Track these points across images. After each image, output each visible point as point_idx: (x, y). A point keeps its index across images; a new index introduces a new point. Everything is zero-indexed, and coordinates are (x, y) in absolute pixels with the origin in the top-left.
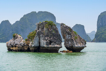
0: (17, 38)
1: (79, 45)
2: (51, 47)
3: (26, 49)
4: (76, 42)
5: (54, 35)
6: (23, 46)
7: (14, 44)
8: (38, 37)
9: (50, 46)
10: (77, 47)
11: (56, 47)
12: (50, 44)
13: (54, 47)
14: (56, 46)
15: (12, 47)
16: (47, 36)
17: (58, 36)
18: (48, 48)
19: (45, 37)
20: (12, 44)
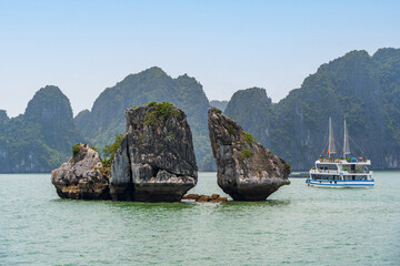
0: (82, 158)
1: (255, 179)
2: (155, 185)
3: (98, 191)
4: (244, 166)
5: (168, 147)
6: (91, 182)
7: (74, 177)
8: (124, 153)
9: (152, 181)
10: (242, 185)
11: (172, 185)
12: (155, 176)
13: (166, 185)
14: (169, 181)
15: (68, 184)
16: (150, 149)
17: (181, 150)
18: (149, 189)
19: (141, 152)
20: (67, 176)
